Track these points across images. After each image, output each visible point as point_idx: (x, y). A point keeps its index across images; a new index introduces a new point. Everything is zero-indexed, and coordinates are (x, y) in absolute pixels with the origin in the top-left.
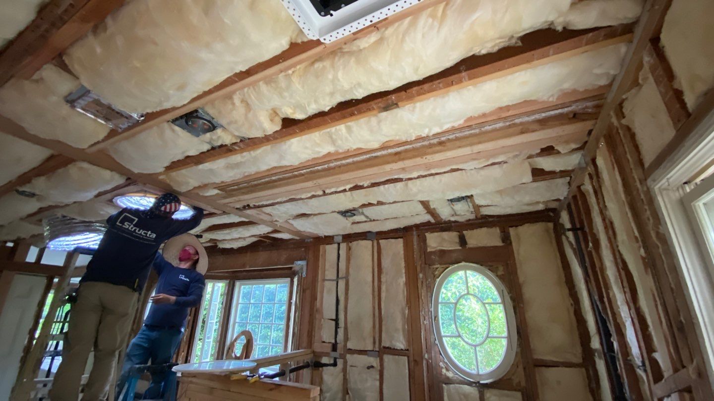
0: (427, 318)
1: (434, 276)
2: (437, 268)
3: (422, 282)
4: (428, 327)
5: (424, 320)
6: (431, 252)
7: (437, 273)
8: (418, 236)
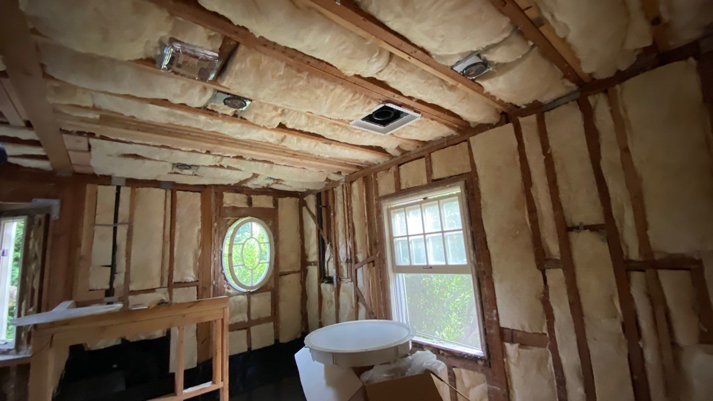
0: (217, 256)
1: (226, 226)
2: (229, 220)
3: (216, 230)
4: (217, 262)
5: (215, 257)
6: (226, 208)
7: (229, 223)
8: (216, 193)
